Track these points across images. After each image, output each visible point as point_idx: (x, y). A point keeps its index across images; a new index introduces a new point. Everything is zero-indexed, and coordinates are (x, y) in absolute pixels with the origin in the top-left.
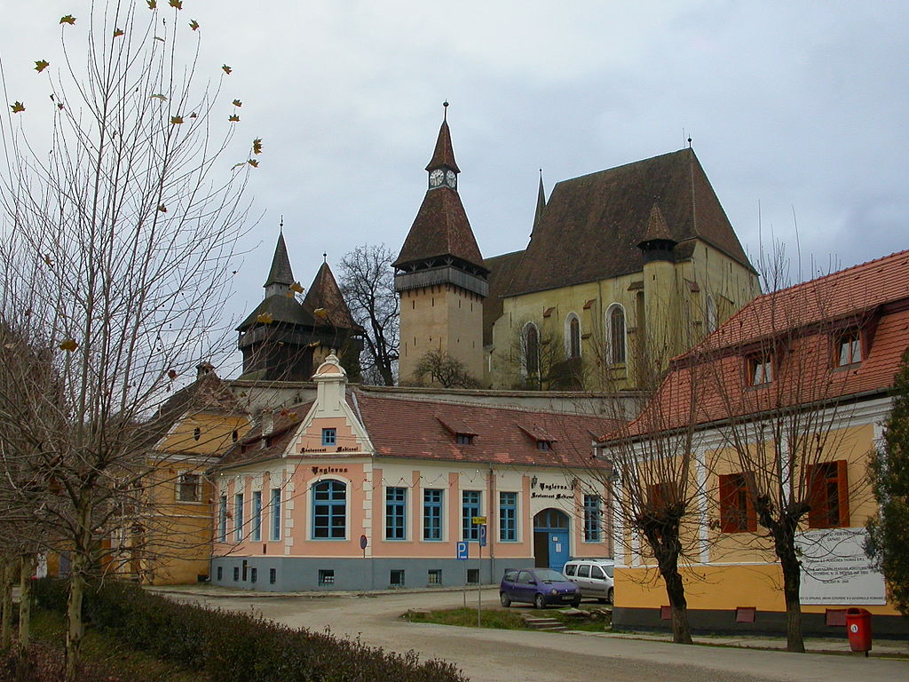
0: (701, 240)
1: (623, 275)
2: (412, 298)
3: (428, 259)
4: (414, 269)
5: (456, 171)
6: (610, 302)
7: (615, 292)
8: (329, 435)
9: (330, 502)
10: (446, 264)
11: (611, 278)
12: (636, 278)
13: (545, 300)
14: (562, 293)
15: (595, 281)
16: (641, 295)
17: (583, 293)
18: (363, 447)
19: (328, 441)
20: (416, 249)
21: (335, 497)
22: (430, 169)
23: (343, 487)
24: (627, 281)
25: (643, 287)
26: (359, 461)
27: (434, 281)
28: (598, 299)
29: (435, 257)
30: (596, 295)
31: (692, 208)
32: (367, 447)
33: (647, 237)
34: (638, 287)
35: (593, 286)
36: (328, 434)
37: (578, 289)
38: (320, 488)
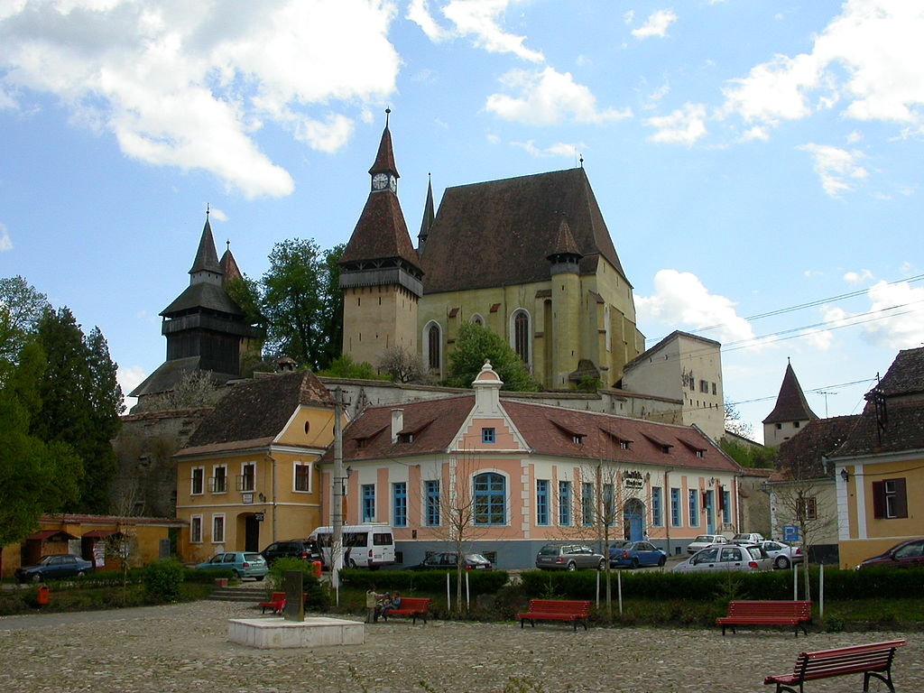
0: (602, 255)
1: (529, 283)
2: (357, 296)
3: (377, 259)
4: (361, 268)
5: (397, 176)
6: (515, 307)
7: (522, 297)
8: (488, 434)
9: (490, 492)
10: (396, 266)
11: (515, 284)
12: (542, 286)
13: (448, 301)
14: (466, 295)
15: (501, 286)
16: (548, 303)
17: (487, 297)
18: (520, 445)
19: (486, 439)
20: (362, 249)
21: (494, 488)
22: (373, 172)
23: (502, 479)
24: (532, 289)
25: (551, 296)
26: (516, 457)
27: (382, 282)
28: (503, 304)
29: (385, 259)
30: (501, 300)
31: (591, 225)
32: (523, 446)
33: (557, 250)
34: (546, 295)
35: (498, 291)
36: (486, 434)
37: (482, 293)
38: (481, 481)
